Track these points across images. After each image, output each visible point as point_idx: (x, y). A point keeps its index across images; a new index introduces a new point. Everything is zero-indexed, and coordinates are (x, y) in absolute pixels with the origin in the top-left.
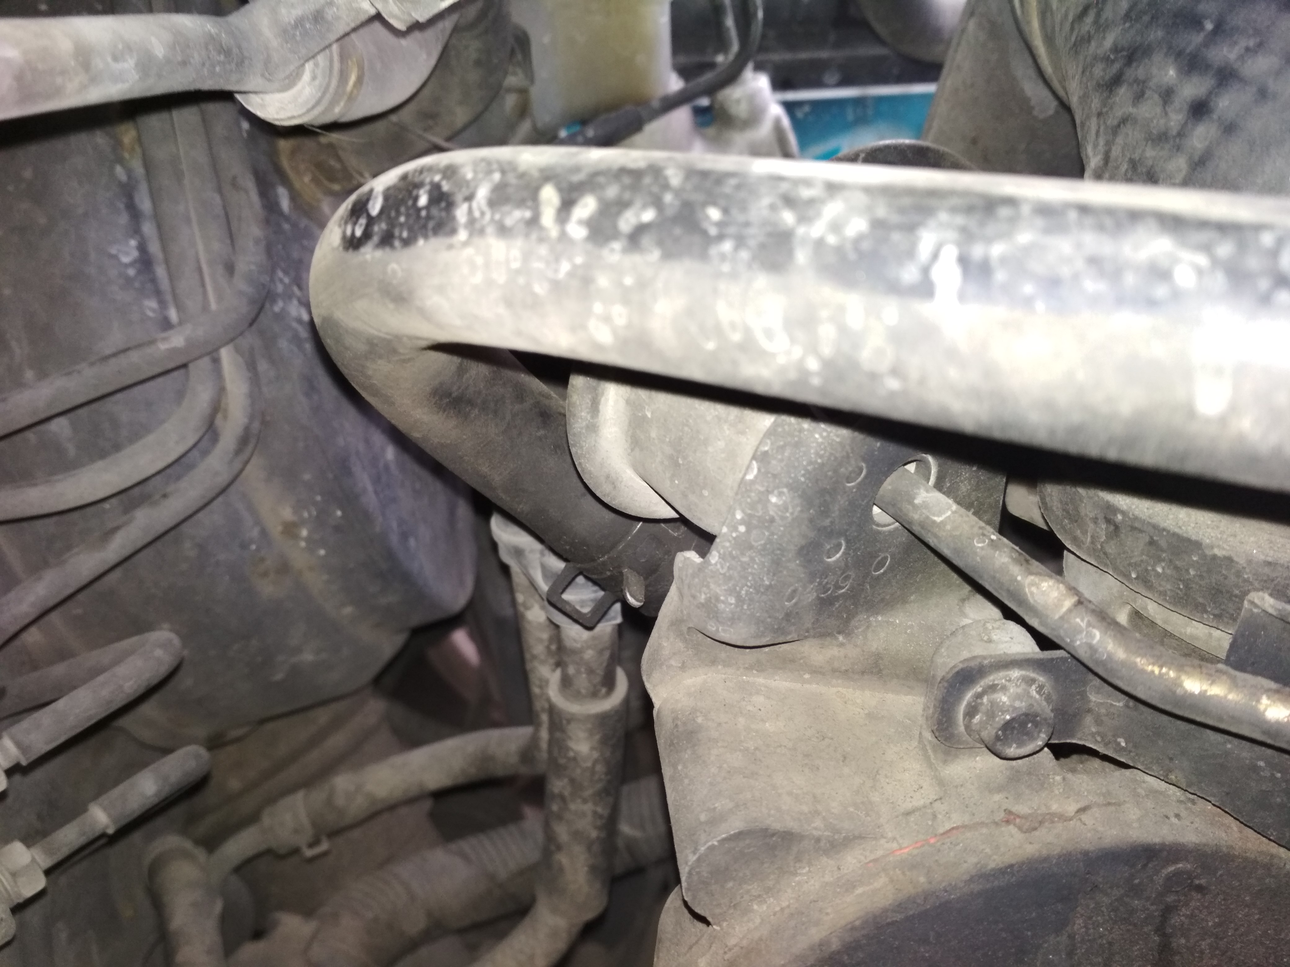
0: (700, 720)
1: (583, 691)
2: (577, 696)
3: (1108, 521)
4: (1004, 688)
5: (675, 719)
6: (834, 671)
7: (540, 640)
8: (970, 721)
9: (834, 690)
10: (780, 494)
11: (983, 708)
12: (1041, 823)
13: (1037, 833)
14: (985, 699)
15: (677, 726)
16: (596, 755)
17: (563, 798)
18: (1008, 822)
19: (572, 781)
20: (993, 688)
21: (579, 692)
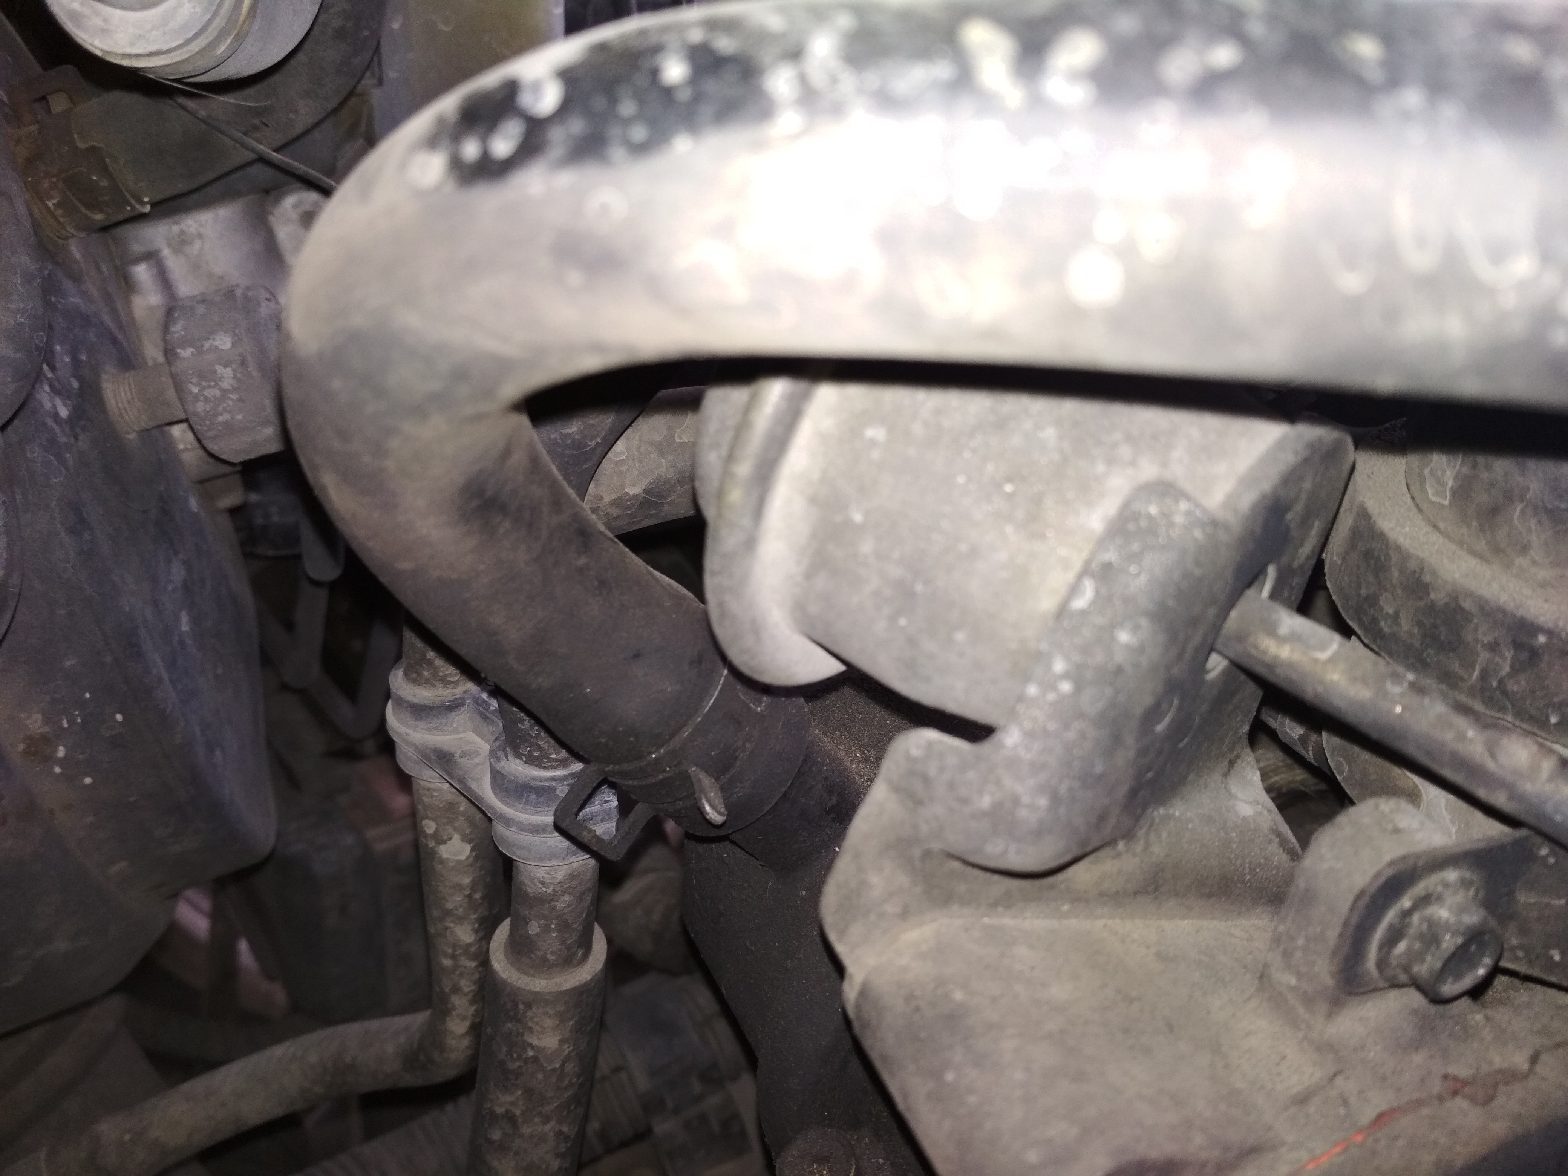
0: (958, 996)
1: (551, 957)
2: (543, 966)
3: (1518, 646)
4: (1440, 898)
5: (910, 997)
6: (1102, 894)
7: (459, 887)
8: (1388, 953)
9: (1100, 923)
10: (1136, 628)
11: (1412, 931)
12: (1496, 1085)
13: (1495, 1103)
14: (1416, 918)
15: (917, 1009)
16: (567, 1049)
17: (510, 1118)
18: (1455, 1093)
19: (529, 1092)
20: (1425, 900)
21: (544, 960)
